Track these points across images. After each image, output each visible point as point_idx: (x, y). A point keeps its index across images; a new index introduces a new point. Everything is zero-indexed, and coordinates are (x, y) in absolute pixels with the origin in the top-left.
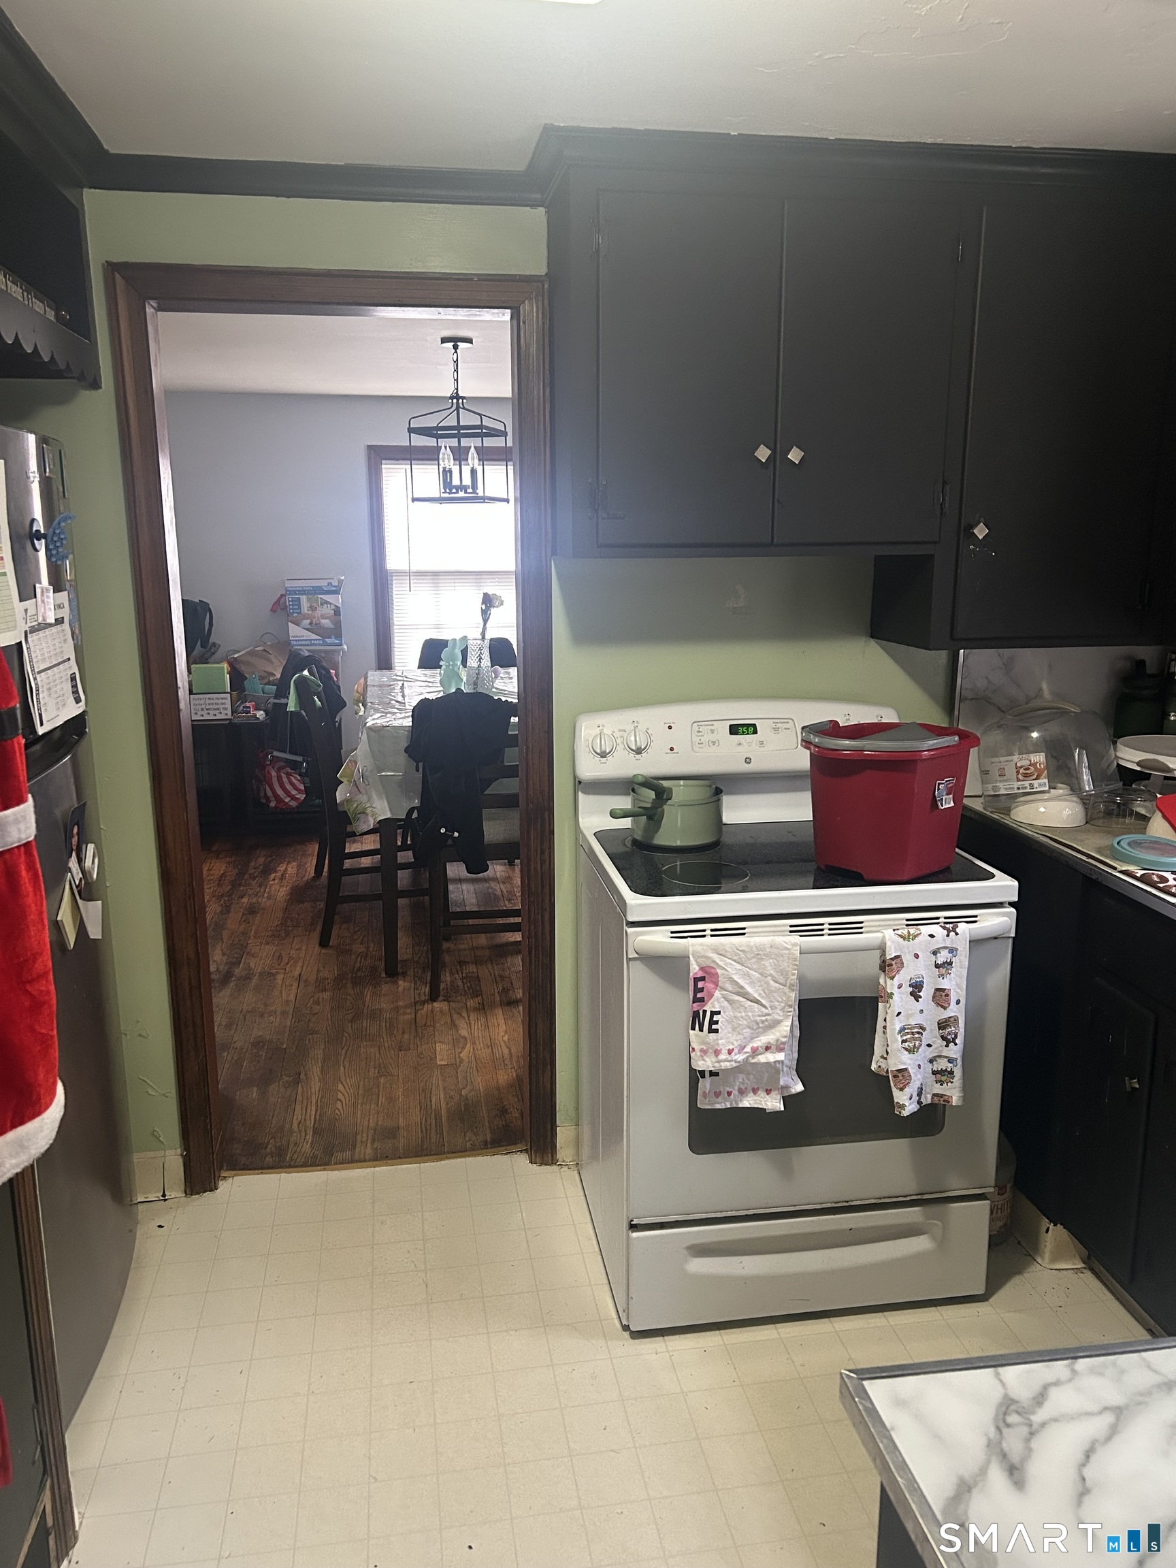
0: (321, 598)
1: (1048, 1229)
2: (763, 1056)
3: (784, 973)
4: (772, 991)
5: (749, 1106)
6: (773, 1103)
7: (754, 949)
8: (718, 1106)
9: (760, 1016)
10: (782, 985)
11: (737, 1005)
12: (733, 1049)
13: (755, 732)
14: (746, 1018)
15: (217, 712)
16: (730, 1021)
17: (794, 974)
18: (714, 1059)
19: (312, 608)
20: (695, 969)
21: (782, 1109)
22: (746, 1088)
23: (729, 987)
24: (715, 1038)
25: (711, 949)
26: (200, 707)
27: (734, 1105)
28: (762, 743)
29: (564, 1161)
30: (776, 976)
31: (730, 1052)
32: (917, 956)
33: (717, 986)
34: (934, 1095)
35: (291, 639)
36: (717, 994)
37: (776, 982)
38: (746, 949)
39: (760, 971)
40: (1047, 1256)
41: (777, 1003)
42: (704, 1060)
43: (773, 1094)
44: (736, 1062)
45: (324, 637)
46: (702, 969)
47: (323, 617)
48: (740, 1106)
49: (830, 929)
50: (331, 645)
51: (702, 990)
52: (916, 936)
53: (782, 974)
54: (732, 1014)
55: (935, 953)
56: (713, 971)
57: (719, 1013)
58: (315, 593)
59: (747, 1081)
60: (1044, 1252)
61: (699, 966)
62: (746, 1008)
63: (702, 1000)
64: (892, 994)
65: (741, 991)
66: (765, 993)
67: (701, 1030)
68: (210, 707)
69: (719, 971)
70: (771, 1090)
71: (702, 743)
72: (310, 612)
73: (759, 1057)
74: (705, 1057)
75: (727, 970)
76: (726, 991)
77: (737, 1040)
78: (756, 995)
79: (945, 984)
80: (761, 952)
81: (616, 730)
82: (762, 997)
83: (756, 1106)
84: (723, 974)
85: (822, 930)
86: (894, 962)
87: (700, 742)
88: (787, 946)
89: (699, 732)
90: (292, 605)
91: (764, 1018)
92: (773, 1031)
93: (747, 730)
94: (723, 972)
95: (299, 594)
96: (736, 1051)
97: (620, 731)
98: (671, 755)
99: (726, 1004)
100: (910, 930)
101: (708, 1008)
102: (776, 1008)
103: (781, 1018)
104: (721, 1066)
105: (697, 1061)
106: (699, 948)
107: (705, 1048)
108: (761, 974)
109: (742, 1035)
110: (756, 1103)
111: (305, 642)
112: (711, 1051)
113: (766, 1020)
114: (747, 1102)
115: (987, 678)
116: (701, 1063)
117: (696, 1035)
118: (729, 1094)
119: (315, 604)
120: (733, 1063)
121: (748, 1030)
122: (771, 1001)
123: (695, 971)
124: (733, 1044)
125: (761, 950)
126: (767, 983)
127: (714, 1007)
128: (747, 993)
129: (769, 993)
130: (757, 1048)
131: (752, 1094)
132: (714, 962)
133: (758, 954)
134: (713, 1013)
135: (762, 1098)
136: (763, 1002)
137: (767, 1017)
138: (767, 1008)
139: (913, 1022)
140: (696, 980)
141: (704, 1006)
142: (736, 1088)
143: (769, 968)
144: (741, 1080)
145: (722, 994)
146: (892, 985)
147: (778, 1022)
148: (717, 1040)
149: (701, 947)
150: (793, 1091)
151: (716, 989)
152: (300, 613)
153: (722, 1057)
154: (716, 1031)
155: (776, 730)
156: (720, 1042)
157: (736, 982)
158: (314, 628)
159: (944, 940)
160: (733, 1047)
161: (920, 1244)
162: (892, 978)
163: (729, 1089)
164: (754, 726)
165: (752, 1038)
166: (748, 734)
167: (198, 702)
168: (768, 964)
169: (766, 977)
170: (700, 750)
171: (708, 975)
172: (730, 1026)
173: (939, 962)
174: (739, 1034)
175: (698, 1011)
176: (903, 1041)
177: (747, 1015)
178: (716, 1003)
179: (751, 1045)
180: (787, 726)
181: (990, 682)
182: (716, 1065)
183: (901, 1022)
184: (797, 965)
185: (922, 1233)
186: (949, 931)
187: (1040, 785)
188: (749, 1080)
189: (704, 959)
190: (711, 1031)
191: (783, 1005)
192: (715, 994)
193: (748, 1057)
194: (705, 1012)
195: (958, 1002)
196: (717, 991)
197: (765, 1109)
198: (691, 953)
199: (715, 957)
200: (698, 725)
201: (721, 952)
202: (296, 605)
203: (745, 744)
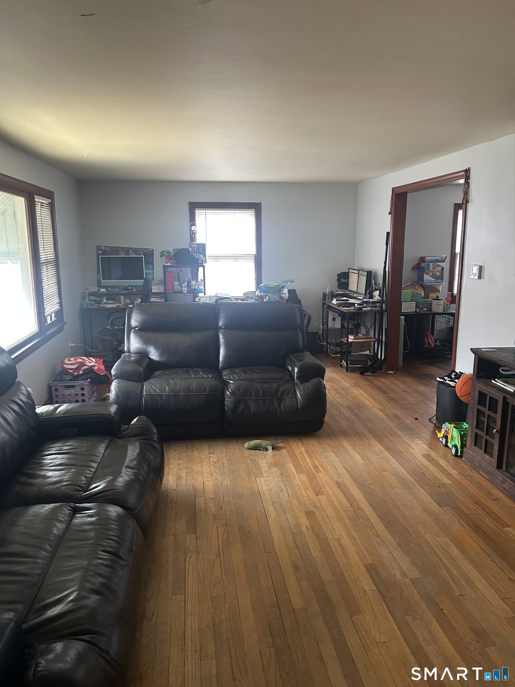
0: (438, 264)
15: (410, 309)
19: (434, 268)
26: (405, 307)
35: (424, 280)
45: (437, 279)
47: (437, 271)
50: (439, 282)
58: (436, 262)
68: (408, 307)
72: (433, 270)
90: (427, 267)
95: (429, 262)
111: (429, 282)
119: (435, 267)
152: (429, 270)
158: (434, 276)
167: (405, 305)
202: (428, 267)
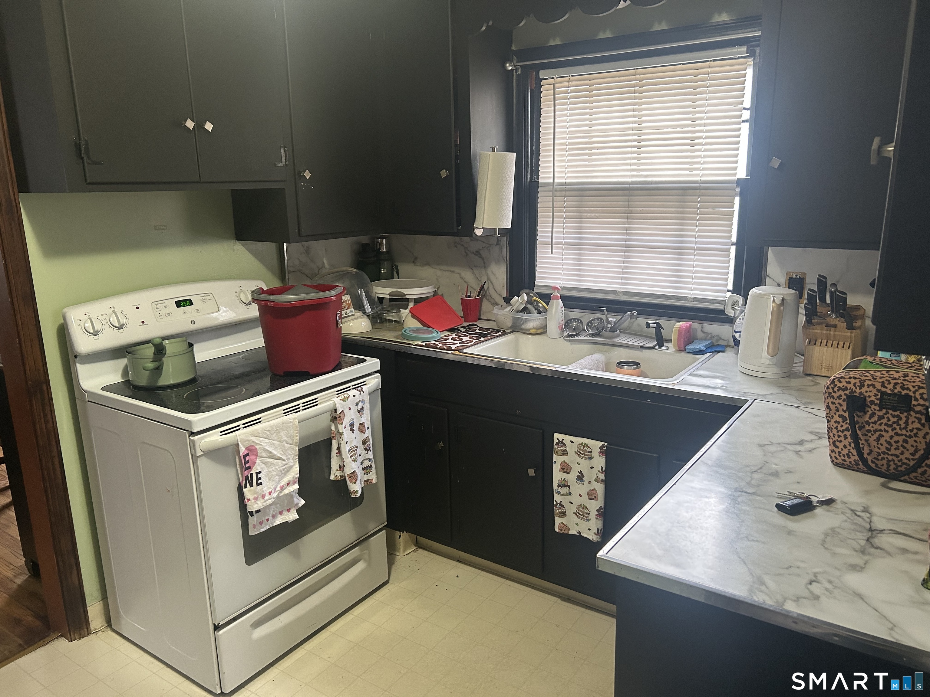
1: (400, 536)
2: (286, 489)
3: (292, 437)
4: (286, 450)
5: (280, 523)
6: (293, 516)
7: (274, 428)
8: (262, 530)
9: (282, 467)
10: (291, 444)
11: (269, 464)
12: (271, 491)
13: (192, 304)
14: (275, 470)
16: (267, 475)
17: (297, 436)
18: (262, 501)
20: (243, 450)
21: (298, 517)
22: (276, 513)
23: (264, 454)
24: (261, 488)
25: (250, 435)
27: (271, 526)
28: (197, 310)
29: (95, 629)
30: (288, 440)
31: (270, 493)
32: (350, 409)
33: (257, 456)
34: (365, 481)
36: (258, 461)
37: (288, 444)
38: (270, 429)
39: (279, 440)
40: (401, 550)
41: (290, 456)
42: (257, 504)
43: (291, 510)
44: (274, 498)
46: (247, 449)
48: (275, 525)
49: (303, 407)
51: (248, 462)
52: (348, 398)
53: (290, 438)
54: (267, 471)
55: (357, 405)
56: (253, 448)
57: (260, 472)
59: (276, 509)
60: (400, 549)
61: (244, 447)
62: (274, 464)
63: (249, 468)
64: (343, 432)
65: (270, 455)
66: (283, 452)
67: (252, 486)
69: (257, 447)
70: (290, 509)
71: (161, 316)
73: (284, 491)
74: (257, 502)
75: (261, 445)
76: (262, 457)
77: (272, 485)
78: (279, 455)
79: (363, 420)
80: (278, 428)
81: (100, 315)
82: (282, 455)
83: (283, 521)
84: (260, 448)
85: (299, 408)
86: (341, 415)
87: (160, 315)
88: (291, 420)
89: (157, 308)
91: (284, 467)
92: (289, 473)
93: (186, 303)
94: (260, 446)
96: (273, 492)
97: (102, 315)
98: (143, 326)
99: (263, 465)
100: (345, 395)
101: (254, 471)
102: (290, 459)
103: (293, 464)
104: (267, 504)
105: (252, 506)
106: (242, 437)
107: (256, 496)
108: (280, 441)
109: (275, 481)
110: (283, 520)
112: (259, 497)
113: (286, 468)
114: (279, 521)
115: (299, 259)
116: (255, 506)
117: (249, 491)
118: (268, 520)
120: (272, 500)
121: (277, 477)
122: (287, 456)
123: (243, 451)
124: (271, 488)
125: (278, 427)
126: (284, 446)
127: (257, 470)
128: (274, 455)
129: (285, 451)
130: (283, 486)
131: (280, 515)
132: (253, 442)
133: (276, 430)
134: (257, 474)
135: (286, 515)
136: (283, 457)
137: (286, 466)
138: (285, 461)
139: (353, 445)
140: (245, 456)
141: (251, 471)
142: (271, 515)
143: (284, 436)
144: (273, 510)
145: (260, 460)
146: (342, 427)
147: (291, 467)
148: (262, 488)
149: (244, 435)
150: (300, 505)
151: (256, 458)
153: (267, 498)
154: (261, 484)
155: (204, 301)
156: (264, 489)
157: (267, 450)
159: (359, 397)
160: (271, 490)
161: (360, 566)
162: (342, 424)
163: (267, 518)
164: (190, 300)
165: (279, 481)
166: (187, 306)
168: (283, 434)
169: (282, 442)
170: (160, 320)
171: (251, 451)
172: (267, 478)
173: (359, 409)
174: (273, 481)
175: (248, 475)
176: (351, 457)
177: (275, 469)
178: (258, 467)
179: (279, 486)
180: (209, 297)
181: (301, 261)
182: (264, 504)
183: (348, 447)
184: (298, 430)
185: (359, 561)
186: (360, 392)
187: (350, 312)
188: (276, 508)
189: (247, 442)
190: (259, 484)
191: (293, 456)
192: (257, 462)
193: (278, 494)
194: (252, 475)
195: (368, 428)
196: (257, 460)
197: (287, 521)
198: (239, 440)
199: (253, 438)
200: (155, 304)
201: (257, 435)
203: (188, 312)
